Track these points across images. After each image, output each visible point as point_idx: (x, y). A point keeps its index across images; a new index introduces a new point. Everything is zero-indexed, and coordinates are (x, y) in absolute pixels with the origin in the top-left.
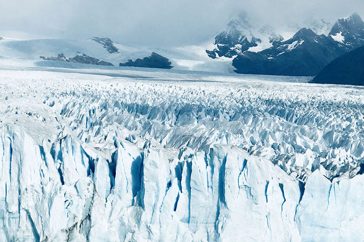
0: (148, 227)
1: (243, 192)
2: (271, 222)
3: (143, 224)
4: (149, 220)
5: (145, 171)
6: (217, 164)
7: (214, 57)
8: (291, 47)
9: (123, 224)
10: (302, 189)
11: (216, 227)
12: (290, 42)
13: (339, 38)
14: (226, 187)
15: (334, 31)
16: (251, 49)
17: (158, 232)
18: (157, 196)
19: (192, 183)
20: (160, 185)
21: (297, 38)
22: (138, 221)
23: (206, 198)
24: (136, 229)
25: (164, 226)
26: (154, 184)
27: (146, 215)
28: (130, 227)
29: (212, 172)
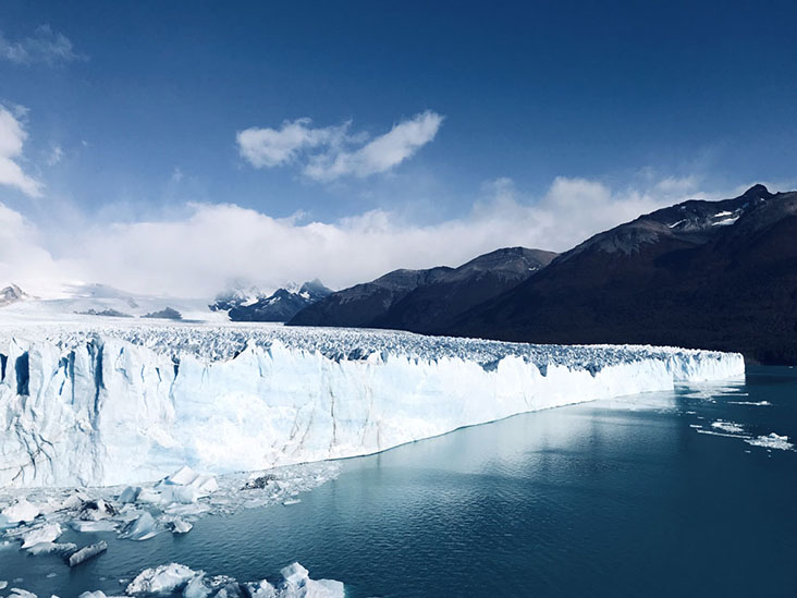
0: (33, 412)
1: (120, 375)
2: (148, 399)
3: (27, 409)
4: (34, 403)
5: (30, 360)
6: (96, 350)
7: (215, 310)
8: (272, 302)
9: (9, 409)
10: (176, 372)
11: (96, 407)
12: (271, 298)
13: (306, 295)
14: (104, 371)
15: (302, 291)
16: (242, 304)
17: (42, 414)
18: (42, 382)
19: (75, 370)
20: (44, 373)
21: (276, 295)
22: (24, 406)
23: (87, 381)
24: (22, 413)
25: (48, 409)
26: (39, 372)
27: (30, 400)
28: (16, 411)
29: (93, 359)
